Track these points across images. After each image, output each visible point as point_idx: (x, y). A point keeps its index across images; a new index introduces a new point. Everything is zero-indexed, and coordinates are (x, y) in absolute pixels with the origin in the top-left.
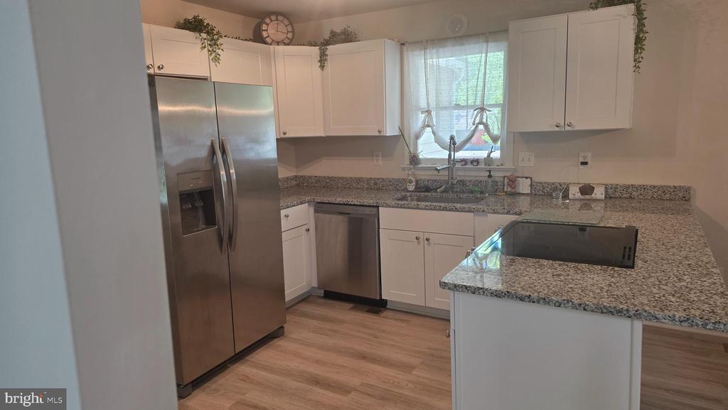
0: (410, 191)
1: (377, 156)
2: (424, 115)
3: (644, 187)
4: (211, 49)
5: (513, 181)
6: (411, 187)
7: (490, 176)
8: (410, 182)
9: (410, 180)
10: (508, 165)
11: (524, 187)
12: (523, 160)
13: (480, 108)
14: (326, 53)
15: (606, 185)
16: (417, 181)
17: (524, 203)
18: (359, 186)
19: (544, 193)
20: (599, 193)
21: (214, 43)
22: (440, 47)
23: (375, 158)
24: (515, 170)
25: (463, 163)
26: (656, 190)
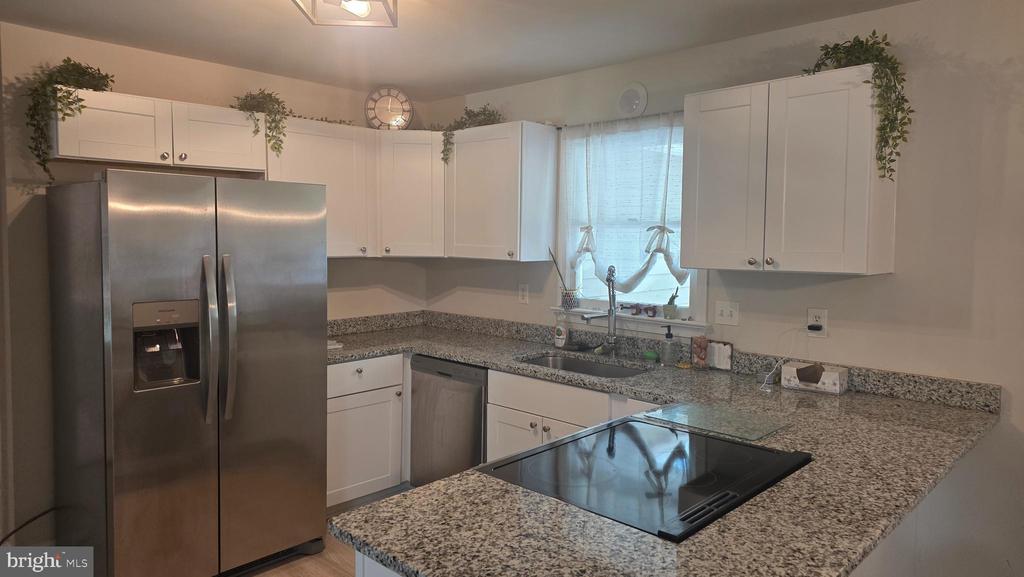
0: (559, 348)
1: (523, 290)
2: (583, 233)
3: (913, 379)
4: (270, 134)
5: (702, 346)
6: (561, 342)
7: (669, 336)
8: (559, 333)
9: (559, 330)
10: (700, 320)
11: (721, 358)
12: (722, 315)
13: (659, 227)
14: (451, 140)
15: (850, 369)
16: (570, 334)
17: (721, 385)
18: (497, 333)
19: (753, 371)
20: (830, 382)
21: (274, 126)
22: (607, 133)
23: (520, 293)
24: (710, 329)
25: (634, 311)
26: (935, 387)
